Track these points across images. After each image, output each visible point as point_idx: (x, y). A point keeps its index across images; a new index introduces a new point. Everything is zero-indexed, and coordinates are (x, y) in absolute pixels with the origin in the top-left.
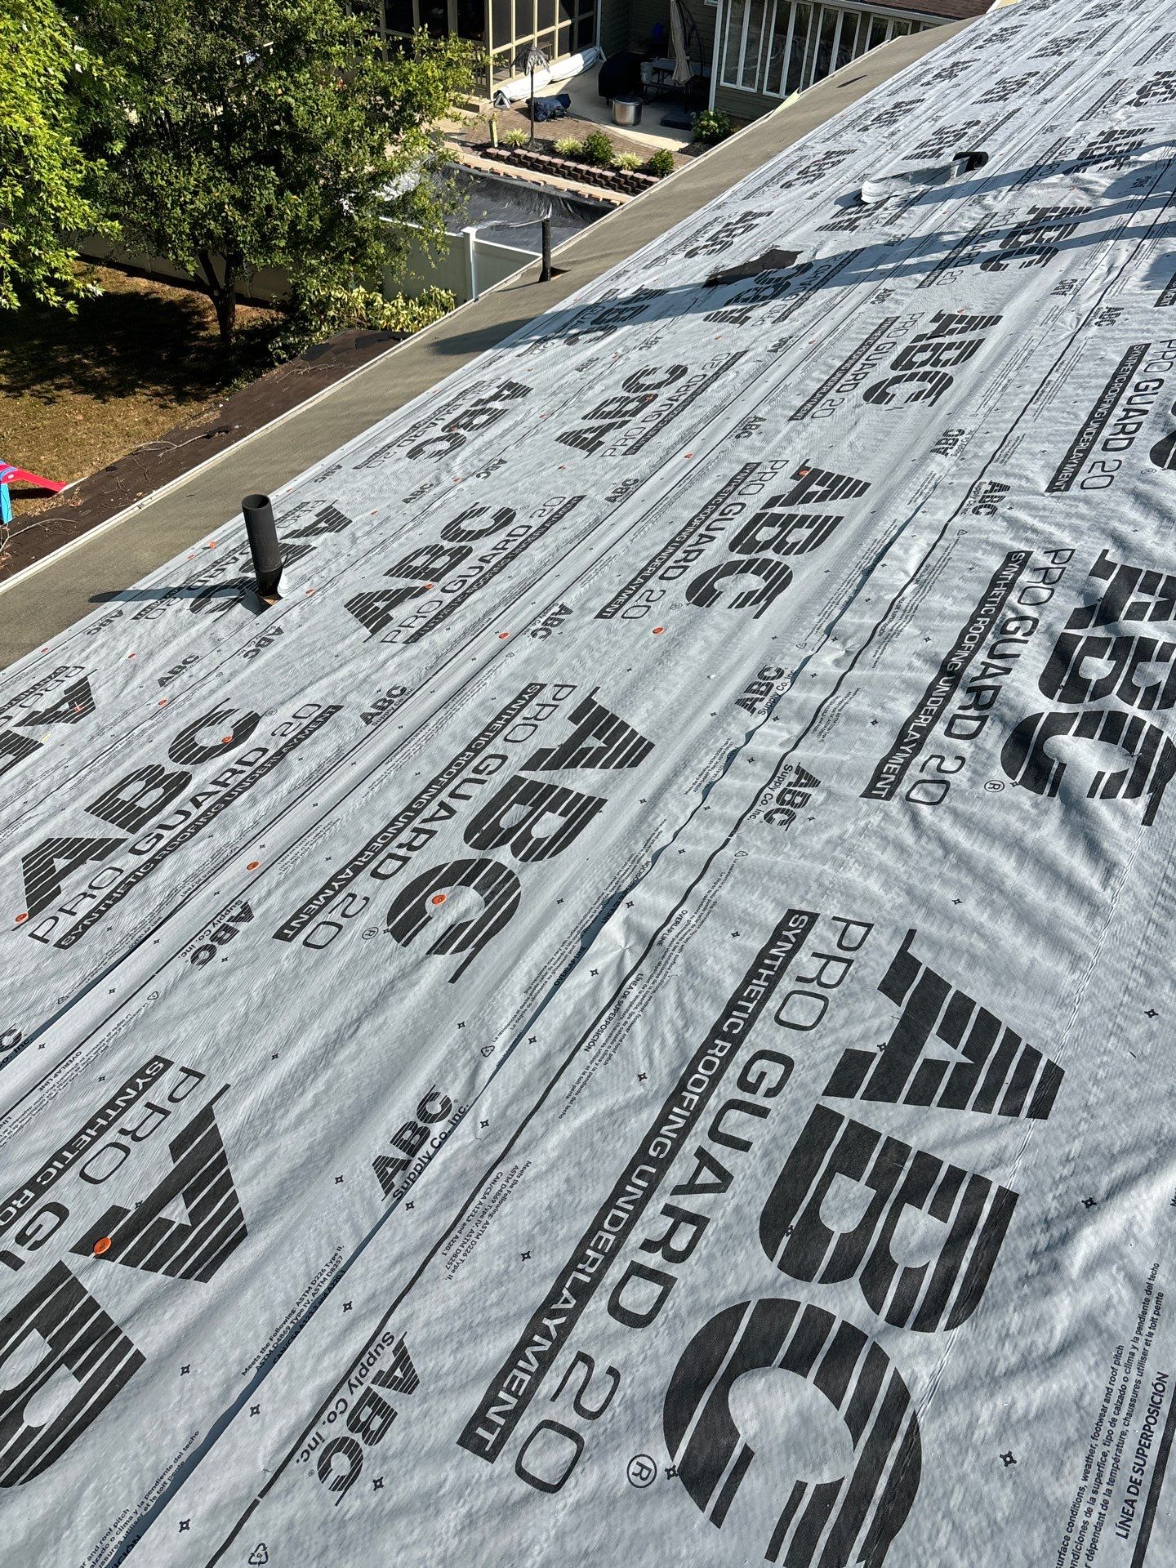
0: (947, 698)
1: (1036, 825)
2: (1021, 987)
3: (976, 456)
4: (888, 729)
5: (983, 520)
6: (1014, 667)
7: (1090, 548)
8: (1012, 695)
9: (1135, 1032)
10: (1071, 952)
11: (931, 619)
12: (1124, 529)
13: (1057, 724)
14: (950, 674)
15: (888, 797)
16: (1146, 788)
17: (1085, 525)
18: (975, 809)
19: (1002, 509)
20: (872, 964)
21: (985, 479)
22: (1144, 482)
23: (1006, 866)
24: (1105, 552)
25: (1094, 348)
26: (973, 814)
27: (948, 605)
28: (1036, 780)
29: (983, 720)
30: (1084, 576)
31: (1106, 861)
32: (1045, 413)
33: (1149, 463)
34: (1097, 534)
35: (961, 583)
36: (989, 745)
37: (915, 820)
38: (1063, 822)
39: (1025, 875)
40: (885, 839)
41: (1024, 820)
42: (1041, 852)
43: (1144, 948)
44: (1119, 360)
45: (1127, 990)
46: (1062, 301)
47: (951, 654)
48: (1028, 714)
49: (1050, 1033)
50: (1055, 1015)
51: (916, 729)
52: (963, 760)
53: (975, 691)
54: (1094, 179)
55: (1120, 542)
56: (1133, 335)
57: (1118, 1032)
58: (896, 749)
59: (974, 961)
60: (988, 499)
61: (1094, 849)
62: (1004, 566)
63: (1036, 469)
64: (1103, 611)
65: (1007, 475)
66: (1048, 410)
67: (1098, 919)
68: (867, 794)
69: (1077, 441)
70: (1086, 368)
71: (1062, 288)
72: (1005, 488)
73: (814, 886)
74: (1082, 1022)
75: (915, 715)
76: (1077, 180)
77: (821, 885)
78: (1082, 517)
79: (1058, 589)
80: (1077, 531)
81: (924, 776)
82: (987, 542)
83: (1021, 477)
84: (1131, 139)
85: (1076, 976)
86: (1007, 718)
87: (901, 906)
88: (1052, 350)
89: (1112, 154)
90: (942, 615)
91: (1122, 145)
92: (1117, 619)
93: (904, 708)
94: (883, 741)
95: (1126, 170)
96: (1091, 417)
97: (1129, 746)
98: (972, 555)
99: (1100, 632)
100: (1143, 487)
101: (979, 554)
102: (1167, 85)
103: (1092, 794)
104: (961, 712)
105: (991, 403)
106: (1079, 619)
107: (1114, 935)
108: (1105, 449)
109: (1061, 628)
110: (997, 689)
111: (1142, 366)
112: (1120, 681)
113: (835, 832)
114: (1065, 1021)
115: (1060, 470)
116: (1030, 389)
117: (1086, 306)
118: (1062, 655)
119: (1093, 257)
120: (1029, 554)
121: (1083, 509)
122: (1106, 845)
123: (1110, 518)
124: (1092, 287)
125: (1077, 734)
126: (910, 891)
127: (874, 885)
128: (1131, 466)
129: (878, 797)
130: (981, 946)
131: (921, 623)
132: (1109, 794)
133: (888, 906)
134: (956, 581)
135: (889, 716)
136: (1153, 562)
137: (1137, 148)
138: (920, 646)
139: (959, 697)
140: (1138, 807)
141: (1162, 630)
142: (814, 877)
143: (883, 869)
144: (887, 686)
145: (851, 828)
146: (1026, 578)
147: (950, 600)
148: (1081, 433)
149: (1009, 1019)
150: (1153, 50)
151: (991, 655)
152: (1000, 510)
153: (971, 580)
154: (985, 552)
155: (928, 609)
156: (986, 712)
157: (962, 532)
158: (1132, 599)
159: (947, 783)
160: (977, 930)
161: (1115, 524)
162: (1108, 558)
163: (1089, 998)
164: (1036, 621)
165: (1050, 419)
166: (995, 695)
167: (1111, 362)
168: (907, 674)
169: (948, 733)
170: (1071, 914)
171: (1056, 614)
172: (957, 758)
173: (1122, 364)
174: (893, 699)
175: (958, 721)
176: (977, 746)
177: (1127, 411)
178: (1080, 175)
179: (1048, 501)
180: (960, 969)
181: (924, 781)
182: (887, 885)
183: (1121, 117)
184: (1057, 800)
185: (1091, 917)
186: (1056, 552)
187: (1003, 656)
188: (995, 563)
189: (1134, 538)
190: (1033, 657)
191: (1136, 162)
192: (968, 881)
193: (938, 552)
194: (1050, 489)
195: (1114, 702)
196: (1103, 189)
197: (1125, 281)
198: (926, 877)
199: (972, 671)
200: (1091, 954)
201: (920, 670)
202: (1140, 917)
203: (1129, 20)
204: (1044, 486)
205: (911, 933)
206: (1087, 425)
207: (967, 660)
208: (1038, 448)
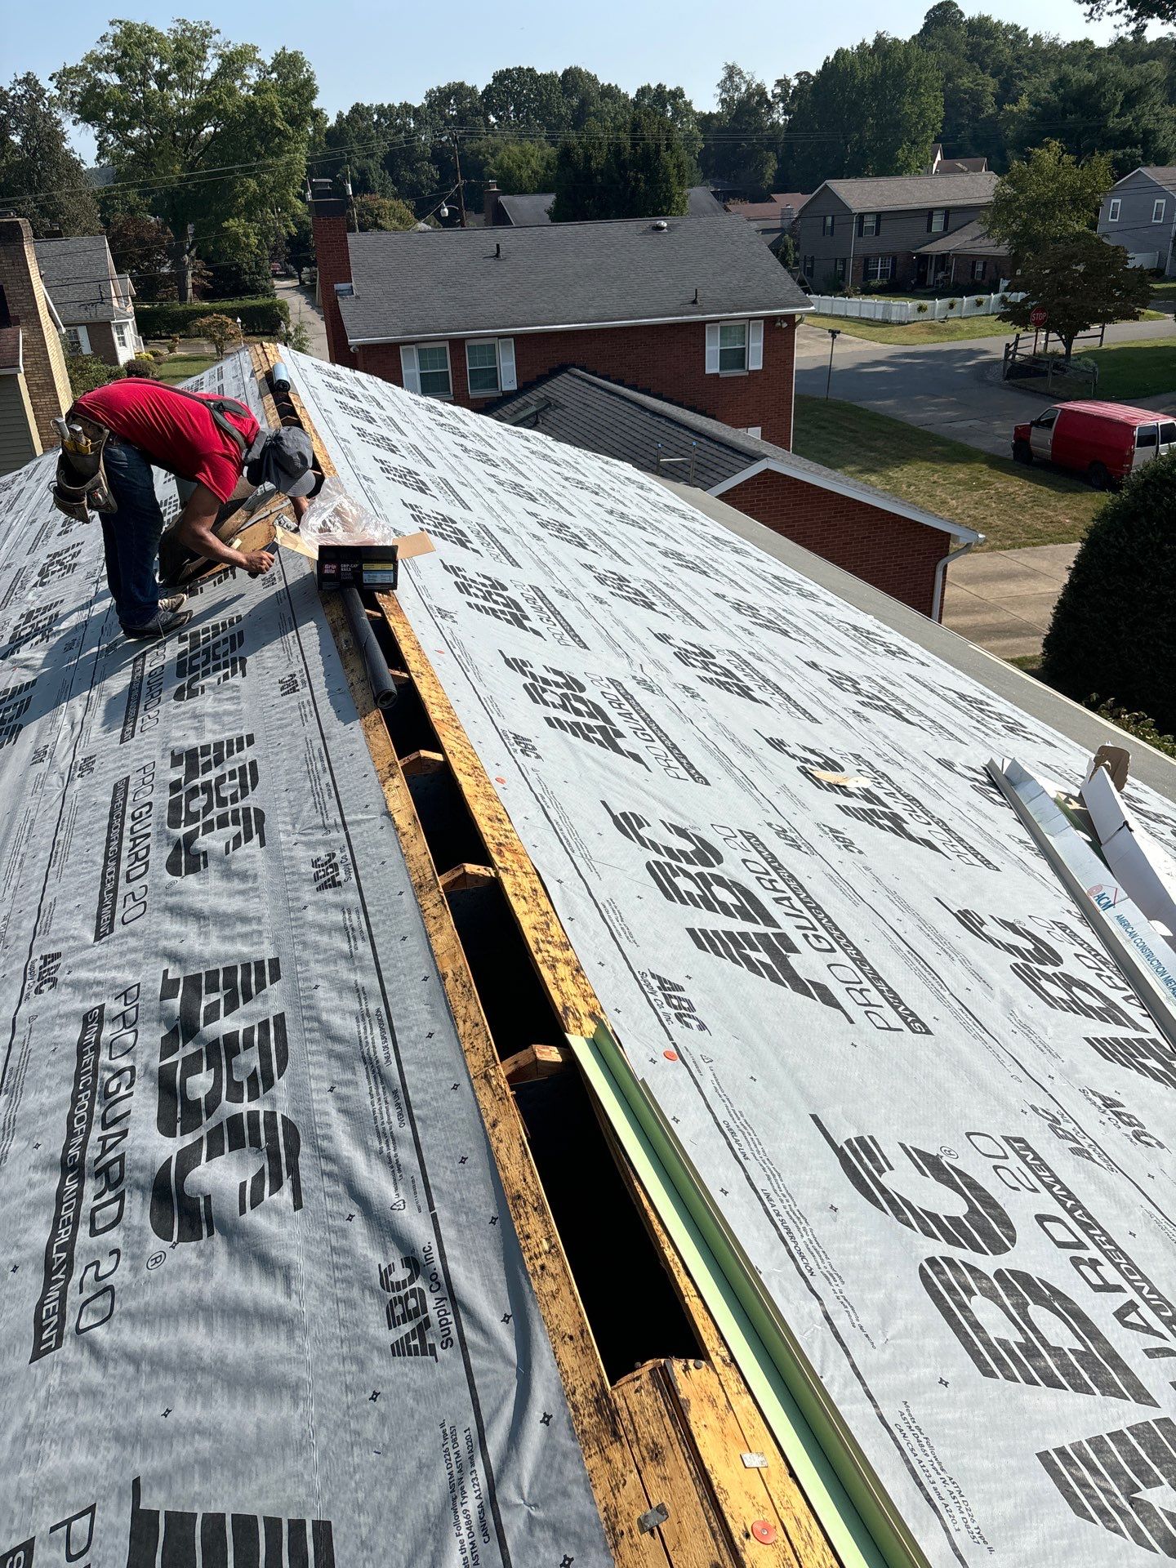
0: (79, 1195)
1: (208, 1274)
2: (259, 1460)
3: (18, 938)
4: (31, 1267)
5: (49, 996)
6: (129, 1126)
7: (151, 976)
8: (137, 1156)
9: (369, 1428)
10: (286, 1386)
11: (35, 1122)
12: (172, 945)
13: (188, 1158)
14: (72, 1169)
15: (58, 1345)
16: (285, 1174)
17: (139, 956)
18: (149, 1297)
19: (61, 977)
20: (110, 1552)
21: (36, 956)
22: (171, 895)
23: (199, 1339)
24: (166, 972)
25: (86, 798)
26: (147, 1304)
27: (46, 1099)
28: (192, 1227)
29: (120, 1197)
30: (155, 1004)
31: (280, 1268)
32: (66, 871)
33: (169, 878)
34: (153, 959)
35: (50, 1070)
36: (136, 1221)
37: (95, 1351)
38: (230, 1254)
39: (218, 1335)
40: (73, 1394)
41: (195, 1277)
42: (222, 1300)
43: (343, 1333)
44: (109, 799)
45: (348, 1388)
46: (42, 768)
47: (66, 1148)
48: (159, 1166)
49: (302, 1490)
50: (299, 1467)
51: (60, 1249)
52: (117, 1251)
53: (103, 1172)
54: (29, 655)
55: (174, 957)
56: (111, 774)
57: (358, 1439)
58: (48, 1283)
59: (205, 1466)
60: (45, 973)
61: (267, 1264)
62: (84, 1033)
63: (78, 924)
64: (183, 1029)
65: (54, 942)
66: (67, 867)
67: (297, 1333)
68: (37, 1355)
69: (103, 884)
70: (85, 817)
71: (39, 756)
72: (57, 956)
73: (16, 1507)
74: (324, 1454)
75: (54, 1234)
76: (14, 662)
77: (23, 1500)
78: (134, 950)
79: (140, 1027)
80: (135, 965)
81: (87, 1295)
82: (60, 1016)
83: (67, 939)
84: (48, 614)
85: (300, 1410)
86: (142, 1183)
87: (115, 1460)
88: (50, 813)
89: (37, 631)
90: (43, 1113)
91: (42, 620)
92: (198, 1030)
93: (39, 1234)
94: (31, 1282)
95: (53, 640)
96: (106, 858)
97: (255, 1143)
98: (50, 1035)
99: (191, 1049)
100: (172, 900)
101: (57, 1032)
102: (60, 563)
103: (243, 1211)
104: (98, 1202)
105: (14, 883)
106: (168, 1047)
107: (315, 1339)
108: (129, 881)
109: (156, 1063)
110: (121, 1158)
111: (130, 798)
112: (225, 1085)
113: (17, 1423)
114: (310, 1465)
115: (99, 917)
116: (44, 855)
117: (64, 764)
118: (168, 1087)
119: (54, 721)
120: (102, 1008)
121: (132, 942)
122: (274, 1253)
123: (157, 940)
124: (63, 747)
125: (209, 1159)
126: (119, 1437)
127: (81, 1458)
128: (156, 886)
129: (49, 1350)
130: (205, 1445)
131: (24, 1132)
132: (257, 1201)
133: (102, 1472)
134: (45, 1070)
135: (26, 1254)
136: (207, 961)
137: (56, 619)
138: (33, 1157)
139: (90, 1187)
140: (285, 1196)
141: (237, 1019)
142: (12, 1496)
143: (83, 1431)
144: (16, 1219)
145: (32, 1407)
146: (108, 1032)
147: (46, 1092)
148: (103, 875)
149: (260, 1508)
150: (37, 538)
151: (105, 1127)
152: (60, 980)
153: (58, 1061)
154: (61, 1026)
155: (26, 1114)
156: (121, 1188)
157: (31, 1019)
158: (204, 1004)
159: (110, 1288)
160: (198, 1430)
161: (164, 943)
162: (170, 976)
163: (320, 1423)
164: (132, 1069)
165: (71, 875)
166: (122, 1166)
167: (103, 804)
168: (31, 1195)
169: (94, 1232)
170: (271, 1345)
171: (147, 1051)
172: (111, 1253)
173: (113, 802)
174: (26, 1231)
175: (98, 1214)
176: (125, 1228)
177: (133, 840)
178: (15, 656)
179: (100, 949)
180: (197, 1488)
181: (88, 1301)
182: (93, 1447)
183: (32, 599)
184: (217, 1235)
185: (290, 1336)
186: (125, 993)
187: (116, 1121)
188: (74, 1032)
189: (183, 949)
190: (142, 1104)
191: (59, 632)
192: (167, 1381)
193: (16, 1051)
194: (98, 938)
195: (228, 1108)
196: (40, 662)
197: (89, 731)
198: (128, 1407)
199: (92, 1153)
200: (305, 1375)
201: (42, 1182)
202: (329, 1304)
203: (9, 520)
204: (91, 937)
205: (136, 1483)
206: (105, 866)
207: (84, 1145)
208: (72, 905)
